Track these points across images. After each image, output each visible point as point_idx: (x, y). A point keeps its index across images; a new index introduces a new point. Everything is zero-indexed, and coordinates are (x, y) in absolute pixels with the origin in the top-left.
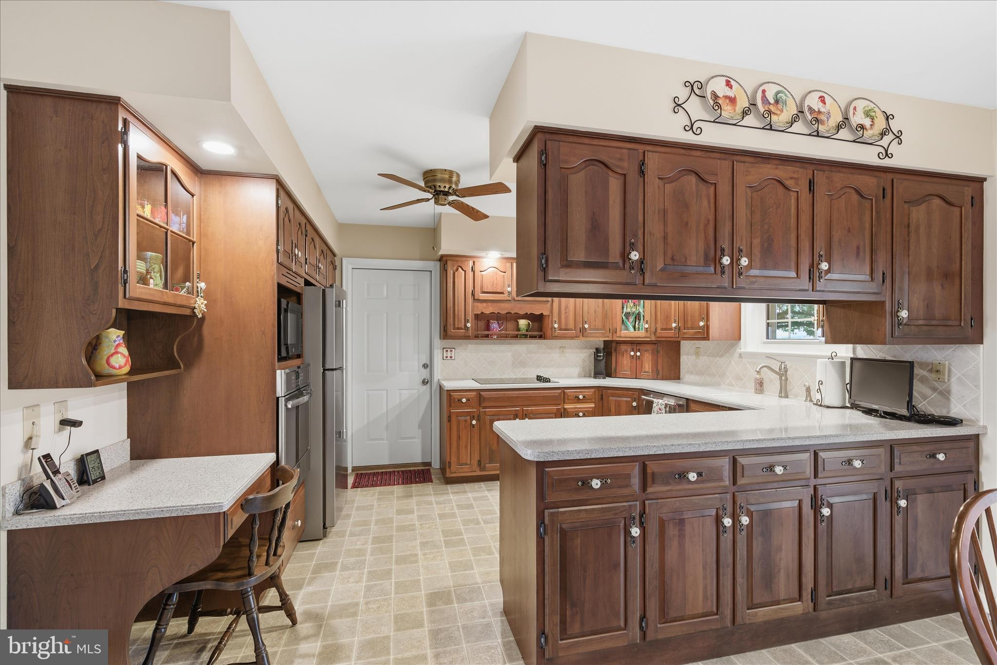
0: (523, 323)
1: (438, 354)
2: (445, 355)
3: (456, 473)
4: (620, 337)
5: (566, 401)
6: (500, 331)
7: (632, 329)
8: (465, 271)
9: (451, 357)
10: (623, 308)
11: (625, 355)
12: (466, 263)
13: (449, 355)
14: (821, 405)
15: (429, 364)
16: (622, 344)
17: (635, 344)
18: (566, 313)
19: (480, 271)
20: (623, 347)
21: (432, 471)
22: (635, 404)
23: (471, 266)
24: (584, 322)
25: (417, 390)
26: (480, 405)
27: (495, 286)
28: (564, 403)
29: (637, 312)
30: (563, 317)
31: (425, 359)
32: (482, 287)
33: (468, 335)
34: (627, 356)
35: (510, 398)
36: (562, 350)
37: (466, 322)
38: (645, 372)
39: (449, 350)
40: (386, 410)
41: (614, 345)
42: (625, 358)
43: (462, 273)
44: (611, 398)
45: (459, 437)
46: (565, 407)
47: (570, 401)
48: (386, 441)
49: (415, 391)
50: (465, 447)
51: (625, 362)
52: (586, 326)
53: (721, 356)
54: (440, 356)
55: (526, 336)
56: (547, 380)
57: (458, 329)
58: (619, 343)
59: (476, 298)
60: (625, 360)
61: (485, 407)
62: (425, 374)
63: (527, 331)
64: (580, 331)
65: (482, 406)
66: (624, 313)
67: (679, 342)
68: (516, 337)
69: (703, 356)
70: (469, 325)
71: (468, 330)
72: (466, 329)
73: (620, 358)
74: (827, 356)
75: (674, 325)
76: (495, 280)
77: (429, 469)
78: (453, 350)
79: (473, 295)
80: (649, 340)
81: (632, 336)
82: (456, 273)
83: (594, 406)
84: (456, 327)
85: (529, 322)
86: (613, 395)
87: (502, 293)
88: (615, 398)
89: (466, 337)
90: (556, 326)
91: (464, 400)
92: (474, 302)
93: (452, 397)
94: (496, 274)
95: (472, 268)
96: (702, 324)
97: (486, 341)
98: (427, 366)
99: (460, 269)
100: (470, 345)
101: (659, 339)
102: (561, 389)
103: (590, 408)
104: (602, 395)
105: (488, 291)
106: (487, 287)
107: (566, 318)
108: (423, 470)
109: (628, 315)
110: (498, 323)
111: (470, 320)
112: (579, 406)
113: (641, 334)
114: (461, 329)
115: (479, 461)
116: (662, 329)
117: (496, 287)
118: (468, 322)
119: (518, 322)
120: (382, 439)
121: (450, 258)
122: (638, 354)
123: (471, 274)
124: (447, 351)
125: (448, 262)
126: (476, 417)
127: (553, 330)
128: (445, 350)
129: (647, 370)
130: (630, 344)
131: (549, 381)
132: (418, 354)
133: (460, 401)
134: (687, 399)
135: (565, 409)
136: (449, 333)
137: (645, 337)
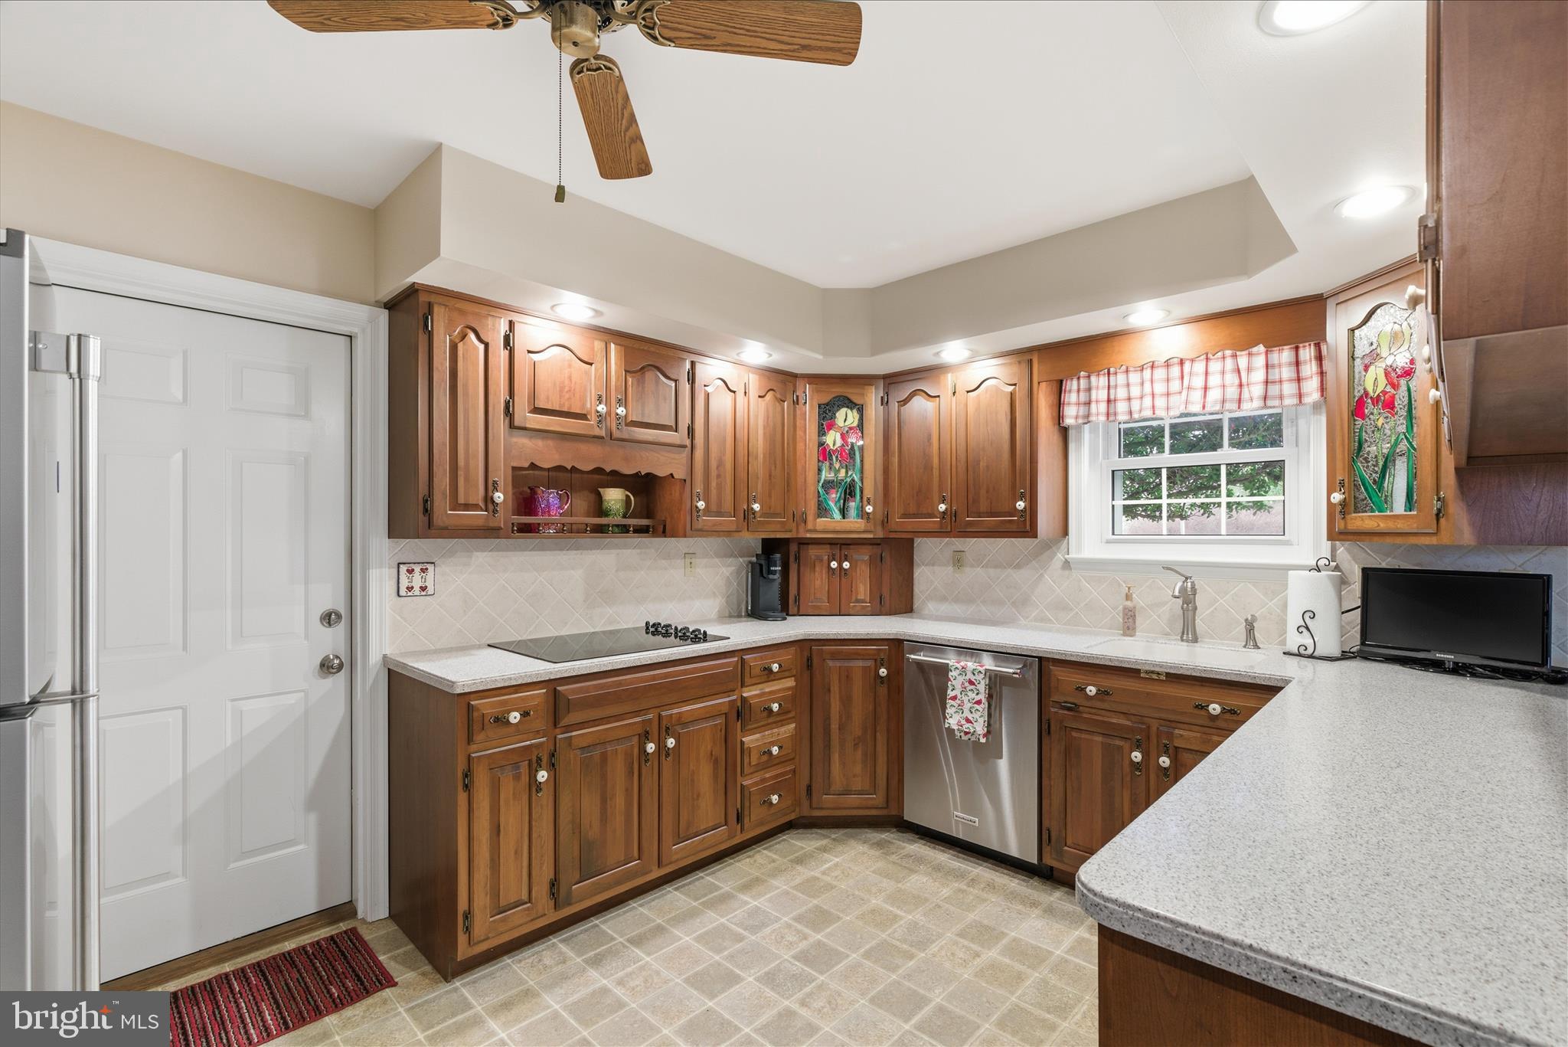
0: (614, 497)
1: (380, 583)
2: (404, 582)
3: (487, 939)
4: (815, 531)
5: (747, 680)
6: (561, 515)
7: (837, 516)
8: (487, 345)
9: (423, 589)
10: (820, 470)
11: (817, 569)
12: (490, 321)
13: (417, 582)
14: (1311, 657)
15: (343, 610)
16: (810, 546)
17: (841, 546)
18: (719, 476)
19: (529, 352)
20: (813, 552)
21: (368, 936)
22: (883, 672)
23: (503, 334)
24: (751, 498)
25: (302, 694)
26: (555, 725)
27: (567, 396)
28: (742, 686)
29: (849, 480)
30: (714, 484)
31: (331, 597)
32: (533, 395)
33: (496, 525)
34: (821, 572)
35: (634, 694)
36: (688, 561)
37: (490, 487)
38: (857, 601)
39: (417, 569)
40: (180, 775)
41: (793, 548)
42: (817, 574)
43: (476, 348)
44: (830, 663)
45: (496, 830)
46: (745, 695)
47: (754, 681)
48: (180, 880)
49: (292, 699)
50: (516, 852)
51: (818, 583)
52: (756, 507)
53: (1018, 567)
54: (390, 587)
55: (624, 529)
56: (699, 637)
57: (467, 507)
58: (804, 543)
59: (517, 423)
60: (816, 582)
61: (569, 728)
62: (332, 641)
63: (624, 516)
64: (745, 518)
65: (562, 724)
66: (822, 481)
67: (911, 541)
68: (600, 529)
69: (972, 566)
70: (499, 497)
71: (495, 511)
72: (491, 507)
73: (807, 575)
74: (1307, 566)
75: (942, 507)
76: (567, 382)
77: (354, 930)
78: (431, 568)
79: (508, 412)
80: (871, 536)
81: (838, 528)
82: (460, 346)
83: (794, 684)
84: (461, 500)
85: (627, 496)
86: (835, 656)
87: (583, 417)
88: (838, 664)
89: (488, 532)
90: (701, 504)
91: (515, 717)
92: (511, 435)
93: (475, 714)
94: (570, 366)
95: (507, 338)
96: (1021, 505)
97: (530, 540)
98: (339, 616)
99: (472, 336)
100: (478, 554)
101: (892, 536)
102: (737, 654)
103: (788, 689)
104: (810, 659)
105: (549, 407)
106: (548, 398)
107: (720, 487)
108: (332, 938)
109: (829, 485)
110: (557, 493)
111: (501, 484)
112: (768, 688)
113: (853, 524)
114: (476, 507)
115: (554, 884)
116: (905, 515)
117: (569, 399)
118: (496, 489)
119: (600, 497)
120: (167, 876)
121: (440, 299)
122: (846, 565)
123: (504, 354)
124: (410, 571)
125: (436, 309)
126: (545, 759)
127: (695, 514)
128: (404, 568)
129: (861, 597)
130: (828, 546)
131: (704, 637)
132: (306, 583)
133: (501, 721)
134: (1040, 658)
135: (744, 700)
136: (439, 519)
137: (864, 532)
